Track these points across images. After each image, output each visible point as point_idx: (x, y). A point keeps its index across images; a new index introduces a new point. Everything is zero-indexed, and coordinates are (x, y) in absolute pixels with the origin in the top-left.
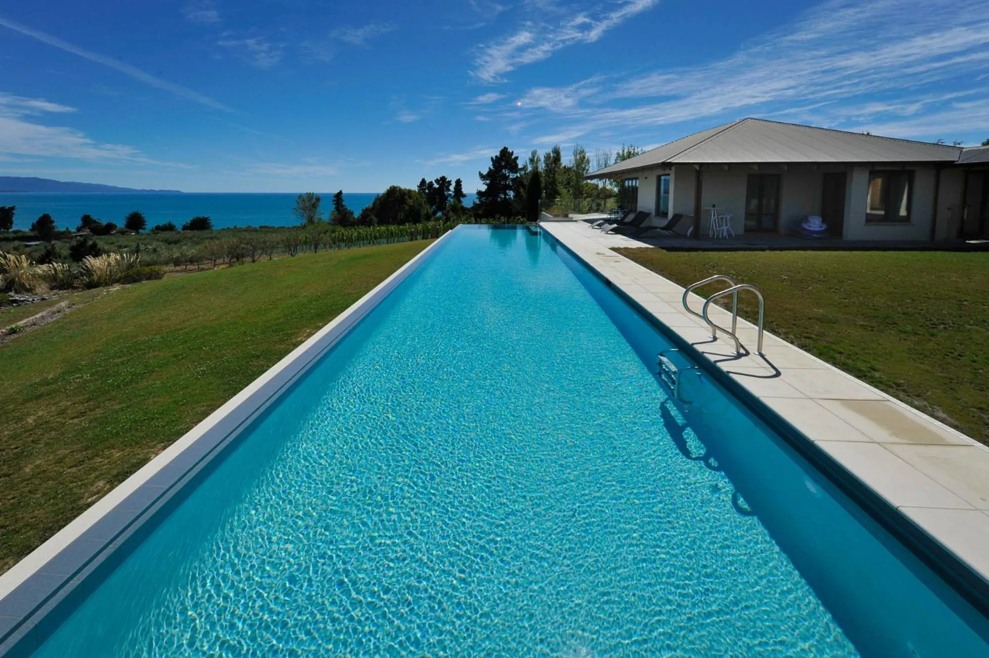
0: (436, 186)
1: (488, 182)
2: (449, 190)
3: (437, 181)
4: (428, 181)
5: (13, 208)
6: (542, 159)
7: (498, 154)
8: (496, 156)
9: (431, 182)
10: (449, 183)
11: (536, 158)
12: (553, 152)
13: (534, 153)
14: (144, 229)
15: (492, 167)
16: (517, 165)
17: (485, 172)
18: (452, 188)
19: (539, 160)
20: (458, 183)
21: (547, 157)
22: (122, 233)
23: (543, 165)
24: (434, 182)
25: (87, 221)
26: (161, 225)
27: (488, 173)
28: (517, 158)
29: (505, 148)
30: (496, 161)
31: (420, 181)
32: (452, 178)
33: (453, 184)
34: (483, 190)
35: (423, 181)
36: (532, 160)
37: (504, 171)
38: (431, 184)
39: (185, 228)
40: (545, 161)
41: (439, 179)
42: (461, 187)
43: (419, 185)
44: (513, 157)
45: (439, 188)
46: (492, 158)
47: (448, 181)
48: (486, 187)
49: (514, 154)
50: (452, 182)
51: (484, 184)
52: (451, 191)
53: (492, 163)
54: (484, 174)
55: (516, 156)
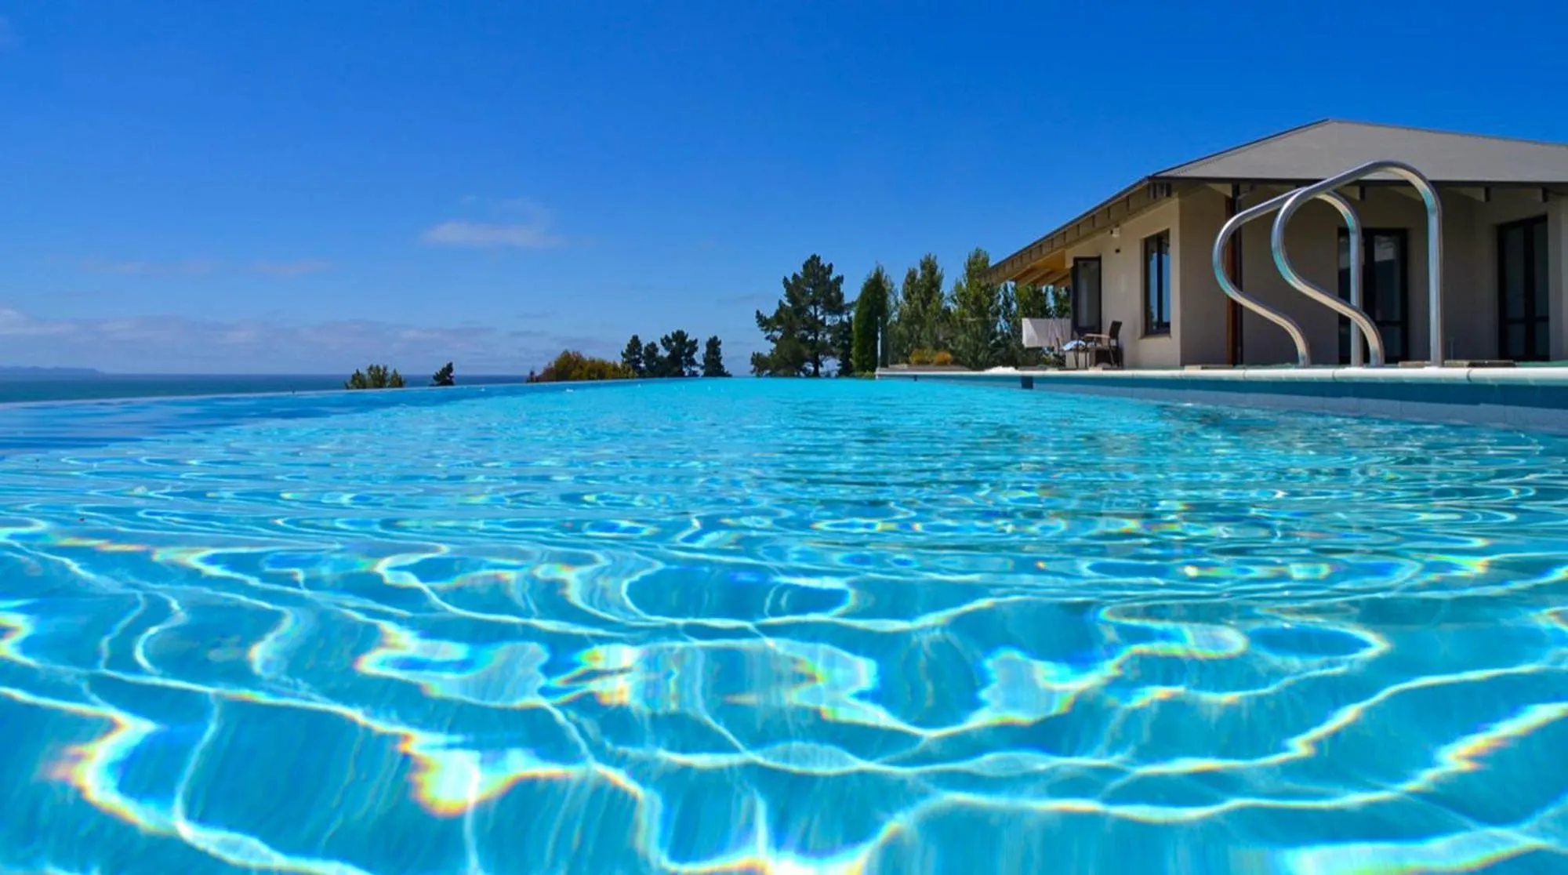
0: (663, 353)
1: (778, 334)
3: (666, 342)
4: (645, 342)
7: (799, 270)
8: (795, 276)
9: (653, 345)
10: (693, 346)
15: (785, 301)
16: (840, 296)
17: (769, 312)
20: (714, 346)
24: (659, 345)
27: (778, 313)
28: (840, 279)
29: (814, 257)
30: (793, 288)
31: (628, 341)
33: (702, 348)
34: (767, 353)
35: (635, 341)
37: (812, 310)
38: (652, 348)
41: (670, 336)
42: (720, 356)
43: (624, 351)
44: (832, 277)
45: (669, 357)
46: (785, 279)
47: (690, 341)
48: (774, 346)
49: (834, 269)
50: (698, 344)
51: (767, 338)
52: (698, 365)
53: (784, 291)
54: (768, 317)
55: (840, 274)
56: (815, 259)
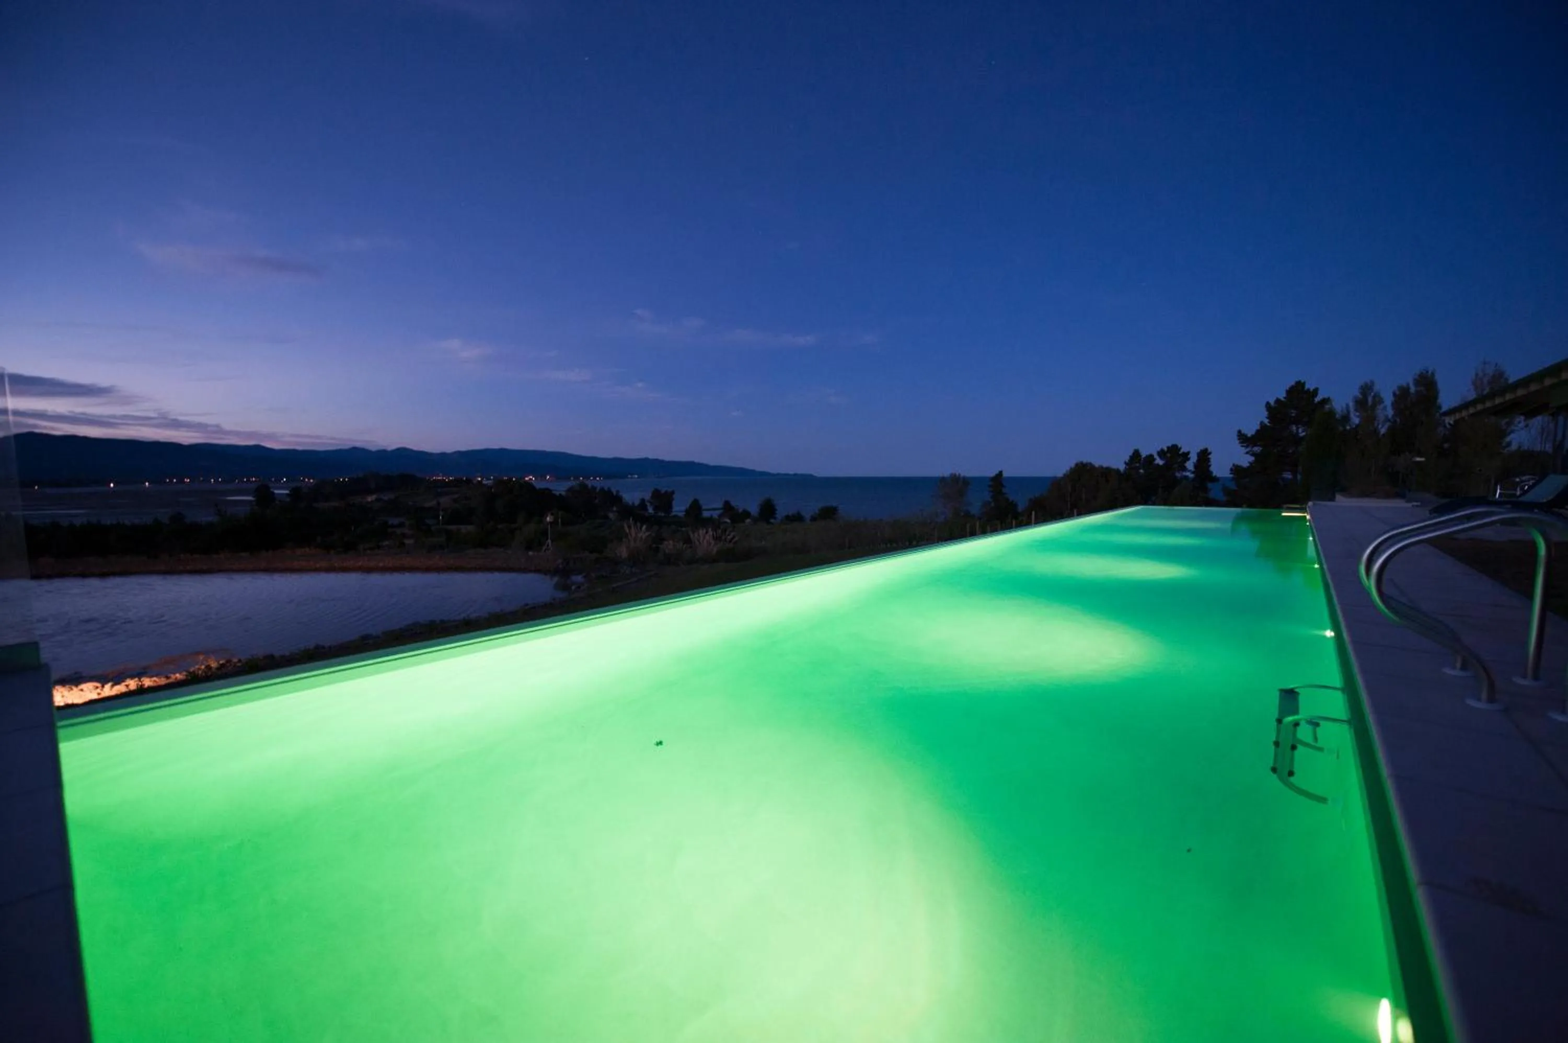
0: (1159, 461)
1: (1257, 449)
2: (1185, 469)
3: (1161, 453)
4: (1144, 454)
5: (673, 493)
6: (1388, 399)
7: (1282, 395)
8: (1278, 400)
9: (1151, 456)
10: (1186, 456)
11: (1370, 399)
12: (1417, 382)
13: (1366, 389)
14: (775, 518)
15: (1266, 421)
16: (1326, 414)
17: (1250, 431)
18: (1190, 465)
19: (1378, 400)
20: (1204, 456)
21: (1402, 395)
22: (755, 521)
23: (1390, 412)
24: (1156, 456)
25: (728, 507)
26: (790, 514)
27: (1258, 432)
28: (1326, 400)
29: (1298, 383)
30: (1276, 411)
31: (1131, 453)
32: (1192, 448)
33: (1194, 458)
34: (1245, 464)
35: (1136, 454)
36: (1361, 404)
37: (1293, 429)
38: (1150, 458)
39: (814, 519)
40: (1395, 405)
41: (1166, 449)
42: (1210, 464)
43: (1127, 461)
44: (1317, 399)
45: (1164, 464)
46: (1268, 403)
47: (1184, 453)
48: (1252, 459)
49: (1320, 392)
50: (1190, 455)
51: (1247, 453)
52: (1189, 471)
53: (1266, 413)
54: (1249, 435)
55: (1326, 396)
56: (1299, 385)
